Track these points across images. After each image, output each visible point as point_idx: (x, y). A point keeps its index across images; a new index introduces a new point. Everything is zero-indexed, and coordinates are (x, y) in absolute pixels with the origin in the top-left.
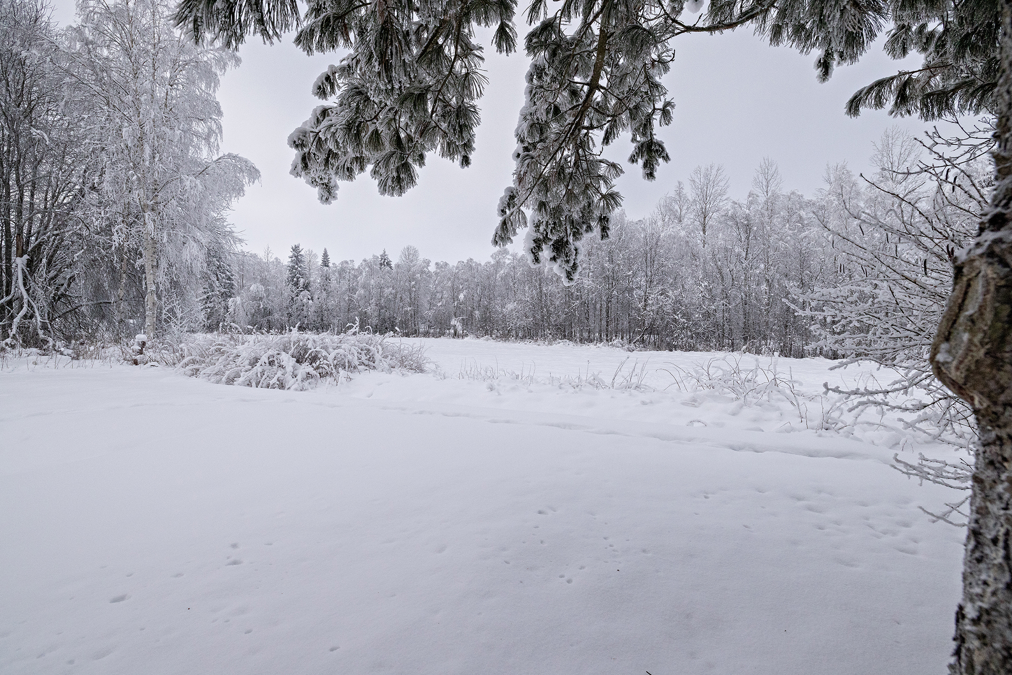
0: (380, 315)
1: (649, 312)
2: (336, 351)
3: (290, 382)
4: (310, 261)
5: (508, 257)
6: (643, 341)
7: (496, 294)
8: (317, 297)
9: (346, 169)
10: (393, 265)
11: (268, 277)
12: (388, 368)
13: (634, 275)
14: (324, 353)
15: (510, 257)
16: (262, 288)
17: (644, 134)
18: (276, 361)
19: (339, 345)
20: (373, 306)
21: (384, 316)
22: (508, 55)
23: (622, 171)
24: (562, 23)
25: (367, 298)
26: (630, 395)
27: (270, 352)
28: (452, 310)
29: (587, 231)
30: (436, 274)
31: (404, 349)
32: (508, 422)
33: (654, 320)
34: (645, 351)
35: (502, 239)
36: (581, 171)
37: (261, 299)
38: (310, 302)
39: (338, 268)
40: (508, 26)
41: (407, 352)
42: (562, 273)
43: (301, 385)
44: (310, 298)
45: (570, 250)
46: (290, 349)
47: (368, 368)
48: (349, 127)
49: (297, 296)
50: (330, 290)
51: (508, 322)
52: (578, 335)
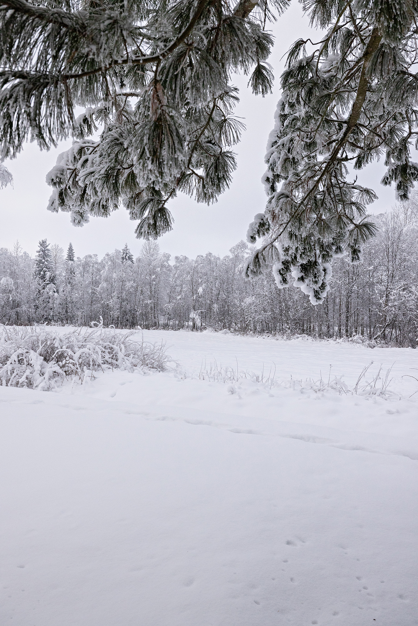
0: (121, 307)
1: (391, 307)
2: (82, 350)
3: (38, 380)
4: (56, 255)
5: (247, 251)
6: (384, 337)
7: (235, 287)
8: (62, 290)
9: (101, 207)
10: (134, 259)
11: (17, 271)
12: (131, 366)
13: (376, 269)
14: (70, 352)
15: (249, 251)
16: (11, 281)
17: (399, 158)
18: (25, 360)
19: (84, 344)
20: (115, 299)
21: (126, 308)
22: (264, 97)
23: (375, 196)
24: (320, 61)
25: (109, 291)
26: (375, 402)
27: (20, 351)
28: (192, 304)
29: (336, 252)
30: (176, 268)
31: (146, 348)
32: (250, 432)
33: (396, 316)
34: (387, 347)
35: (254, 272)
36: (332, 196)
37: (10, 291)
38: (56, 294)
39: (82, 262)
40: (264, 68)
41: (148, 350)
42: (309, 292)
43: (48, 383)
44: (56, 290)
45: (319, 271)
46: (38, 346)
47: (111, 367)
48: (107, 177)
49: (44, 288)
50: (74, 283)
51: (247, 316)
52: (317, 329)
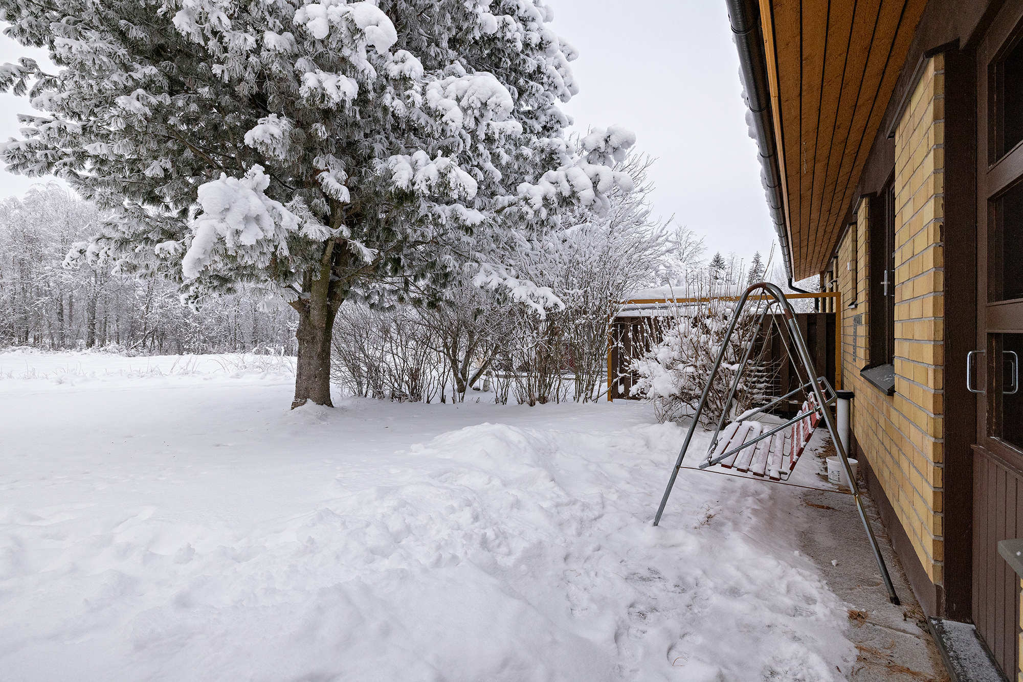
1: (155, 315)
6: (145, 346)
33: (161, 323)
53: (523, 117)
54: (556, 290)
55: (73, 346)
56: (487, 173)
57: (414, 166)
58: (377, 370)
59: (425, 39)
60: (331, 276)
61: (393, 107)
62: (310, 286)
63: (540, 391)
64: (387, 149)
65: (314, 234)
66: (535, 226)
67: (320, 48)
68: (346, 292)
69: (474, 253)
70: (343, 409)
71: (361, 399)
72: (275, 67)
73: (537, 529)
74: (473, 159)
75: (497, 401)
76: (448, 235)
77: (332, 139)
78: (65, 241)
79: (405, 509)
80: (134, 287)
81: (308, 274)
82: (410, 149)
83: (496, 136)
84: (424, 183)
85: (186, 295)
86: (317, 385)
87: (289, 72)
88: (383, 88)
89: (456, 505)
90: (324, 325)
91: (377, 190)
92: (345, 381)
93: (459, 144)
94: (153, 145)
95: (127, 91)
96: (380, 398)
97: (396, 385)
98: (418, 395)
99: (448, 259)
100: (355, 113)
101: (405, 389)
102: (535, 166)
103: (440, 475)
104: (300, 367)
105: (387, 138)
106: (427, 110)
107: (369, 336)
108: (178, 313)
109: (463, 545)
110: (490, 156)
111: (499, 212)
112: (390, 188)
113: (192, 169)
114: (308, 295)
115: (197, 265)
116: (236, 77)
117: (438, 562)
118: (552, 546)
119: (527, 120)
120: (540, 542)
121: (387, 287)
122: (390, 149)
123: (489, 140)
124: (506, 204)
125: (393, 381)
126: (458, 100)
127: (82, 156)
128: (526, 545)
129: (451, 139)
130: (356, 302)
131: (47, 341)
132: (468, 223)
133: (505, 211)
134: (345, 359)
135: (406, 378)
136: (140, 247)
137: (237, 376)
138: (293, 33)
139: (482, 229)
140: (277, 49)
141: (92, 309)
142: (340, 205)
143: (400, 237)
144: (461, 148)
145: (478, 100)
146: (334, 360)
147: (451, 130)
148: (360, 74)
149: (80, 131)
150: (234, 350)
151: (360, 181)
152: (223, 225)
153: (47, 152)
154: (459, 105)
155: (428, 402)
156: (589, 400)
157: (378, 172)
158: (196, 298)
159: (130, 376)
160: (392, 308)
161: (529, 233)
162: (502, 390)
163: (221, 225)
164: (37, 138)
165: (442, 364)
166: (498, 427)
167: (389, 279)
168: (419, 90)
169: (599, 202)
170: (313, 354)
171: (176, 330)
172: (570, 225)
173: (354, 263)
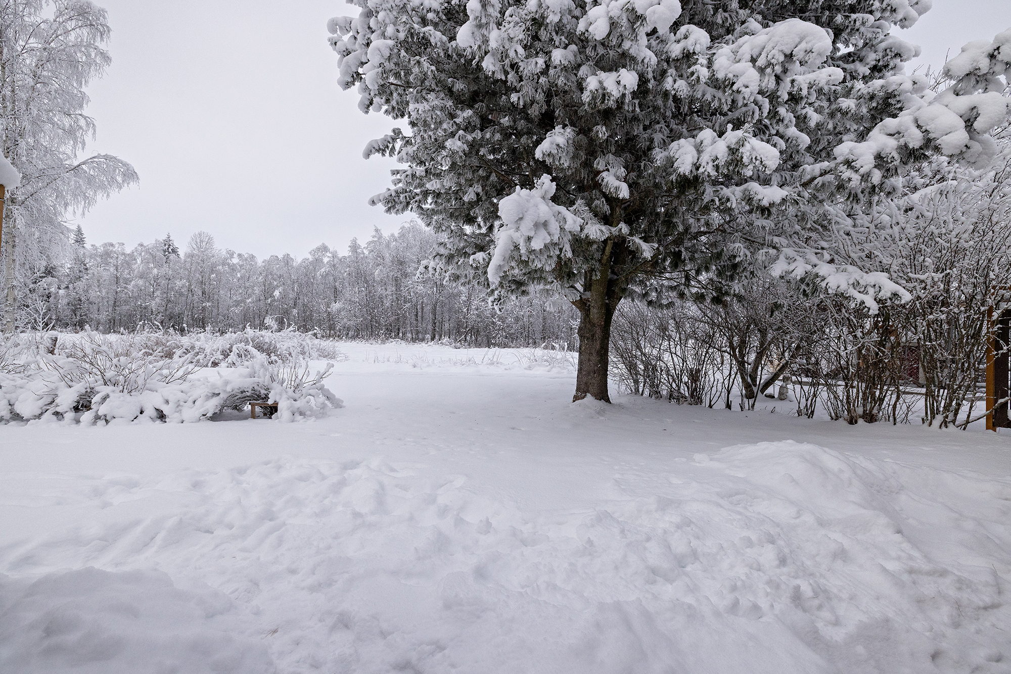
0: (166, 311)
1: (472, 315)
5: (328, 254)
6: (466, 340)
7: (316, 292)
10: (180, 253)
25: (147, 290)
33: (476, 322)
38: (61, 291)
51: (336, 322)
53: (841, 63)
54: (895, 275)
55: (423, 340)
56: (790, 140)
57: (699, 149)
58: (654, 369)
59: (710, 7)
60: (610, 276)
61: (674, 89)
62: (590, 285)
63: (864, 406)
64: (668, 137)
65: (595, 234)
66: (861, 196)
67: (601, 51)
68: (624, 290)
69: (771, 238)
70: (620, 406)
71: (638, 397)
72: (561, 81)
73: (878, 598)
74: (771, 128)
75: (799, 413)
76: (738, 221)
77: (611, 139)
78: (419, 262)
79: (689, 529)
80: (459, 294)
81: (588, 274)
82: (693, 131)
83: (804, 92)
84: (711, 164)
85: (491, 299)
86: (595, 380)
87: (573, 82)
88: (663, 73)
89: (754, 538)
90: (603, 323)
91: (657, 181)
92: (622, 379)
93: (753, 113)
94: (469, 175)
95: (453, 135)
96: (657, 398)
97: (674, 385)
98: (698, 398)
99: (738, 248)
100: (635, 106)
101: (684, 390)
102: (859, 119)
103: (730, 496)
104: (581, 362)
105: (668, 126)
106: (715, 83)
107: (646, 333)
108: (488, 313)
109: (767, 594)
110: (794, 120)
111: (805, 185)
112: (671, 178)
113: (496, 190)
114: (588, 294)
115: (498, 271)
116: (528, 100)
117: (734, 607)
118: (908, 631)
119: (846, 66)
120: (887, 620)
121: (666, 283)
122: (670, 137)
123: (794, 99)
124: (817, 172)
125: (671, 381)
126: (753, 60)
127: (426, 194)
128: (864, 618)
129: (744, 109)
130: (633, 300)
131: (409, 335)
132: (765, 203)
133: (816, 182)
134: (622, 356)
135: (685, 379)
136: (461, 260)
137: (530, 368)
138: (577, 45)
139: (784, 208)
140: (563, 63)
141: (434, 312)
142: (619, 204)
143: (681, 228)
144: (757, 117)
145: (781, 53)
146: (612, 357)
147: (744, 98)
148: (640, 65)
149: (424, 174)
150: (528, 345)
151: (639, 176)
152: (518, 234)
153: (406, 194)
154: (754, 66)
155: (710, 406)
156: (951, 425)
157: (658, 162)
158: (499, 301)
159: (455, 363)
160: (671, 305)
161: (850, 207)
162: (807, 400)
163: (517, 233)
164: (401, 185)
165: (728, 367)
166: (806, 447)
167: (667, 275)
168: (705, 62)
169: (976, 147)
170: (593, 351)
171: (486, 328)
172: (916, 189)
173: (632, 260)
